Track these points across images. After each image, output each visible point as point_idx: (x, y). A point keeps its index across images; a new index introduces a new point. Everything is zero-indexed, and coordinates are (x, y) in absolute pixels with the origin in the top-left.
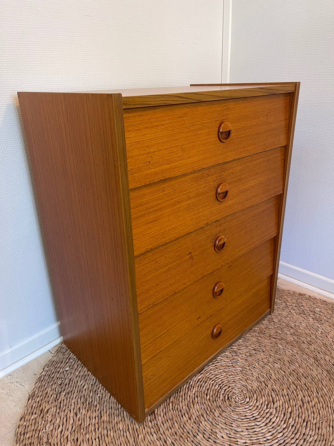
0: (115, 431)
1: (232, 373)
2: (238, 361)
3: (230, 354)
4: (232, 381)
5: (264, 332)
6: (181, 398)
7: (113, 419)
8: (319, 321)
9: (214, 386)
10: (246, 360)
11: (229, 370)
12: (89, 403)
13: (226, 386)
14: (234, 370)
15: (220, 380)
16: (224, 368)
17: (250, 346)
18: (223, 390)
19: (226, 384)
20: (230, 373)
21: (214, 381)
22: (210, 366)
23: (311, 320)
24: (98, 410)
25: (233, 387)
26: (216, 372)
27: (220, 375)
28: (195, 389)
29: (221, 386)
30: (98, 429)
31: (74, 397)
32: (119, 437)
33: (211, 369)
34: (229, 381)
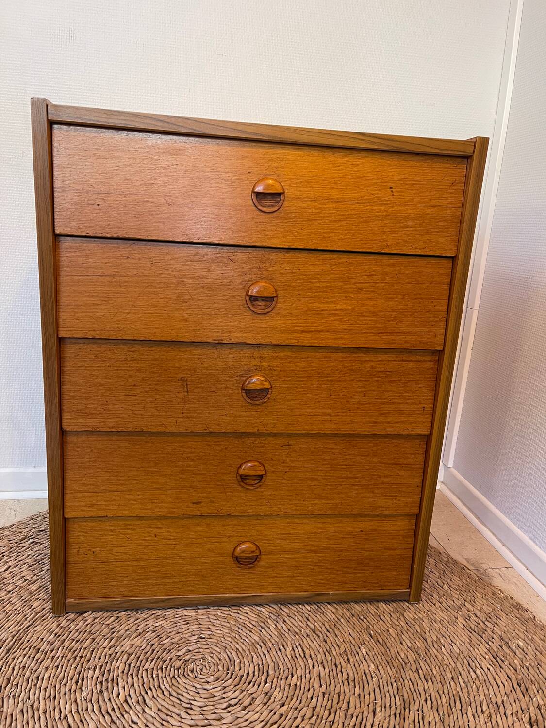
0: (24, 606)
1: (237, 636)
2: (267, 628)
3: (267, 613)
4: (224, 645)
5: (362, 617)
6: (134, 620)
7: (39, 593)
8: (498, 659)
9: (189, 634)
10: (281, 634)
11: (237, 629)
12: (40, 564)
13: (207, 644)
14: (245, 635)
15: (210, 633)
16: (234, 623)
17: (313, 622)
18: (195, 646)
19: (209, 643)
20: (234, 635)
21: (200, 629)
22: (219, 611)
23: (483, 649)
24: (39, 576)
25: (214, 652)
26: (218, 622)
27: (218, 628)
28: (164, 621)
29: (200, 640)
30: (13, 593)
31: (37, 549)
32: (19, 613)
33: (217, 615)
34: (219, 642)
